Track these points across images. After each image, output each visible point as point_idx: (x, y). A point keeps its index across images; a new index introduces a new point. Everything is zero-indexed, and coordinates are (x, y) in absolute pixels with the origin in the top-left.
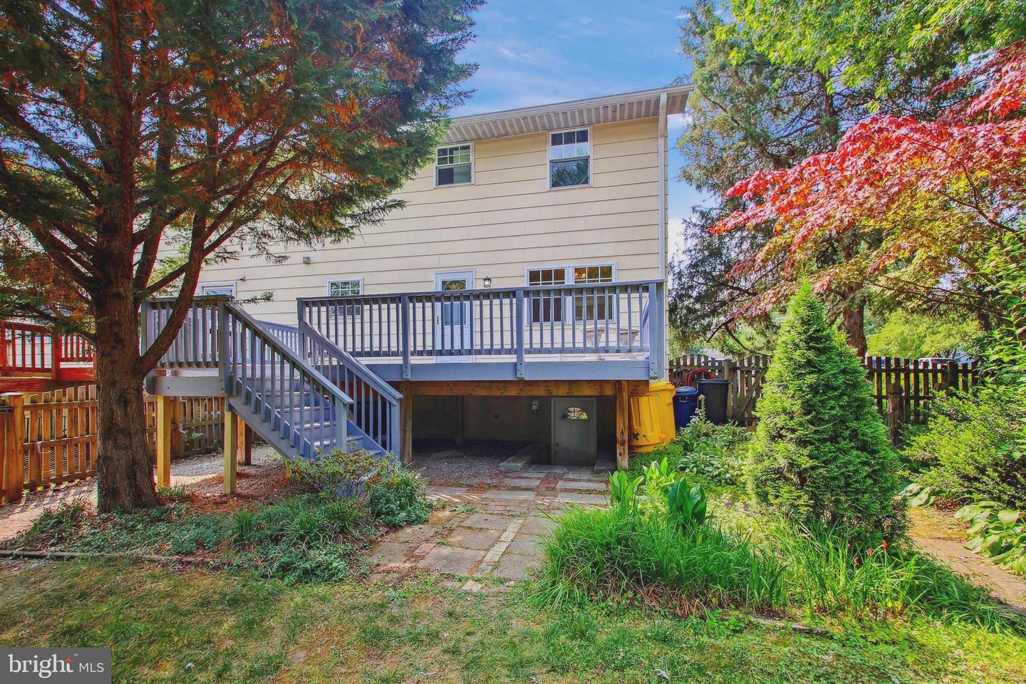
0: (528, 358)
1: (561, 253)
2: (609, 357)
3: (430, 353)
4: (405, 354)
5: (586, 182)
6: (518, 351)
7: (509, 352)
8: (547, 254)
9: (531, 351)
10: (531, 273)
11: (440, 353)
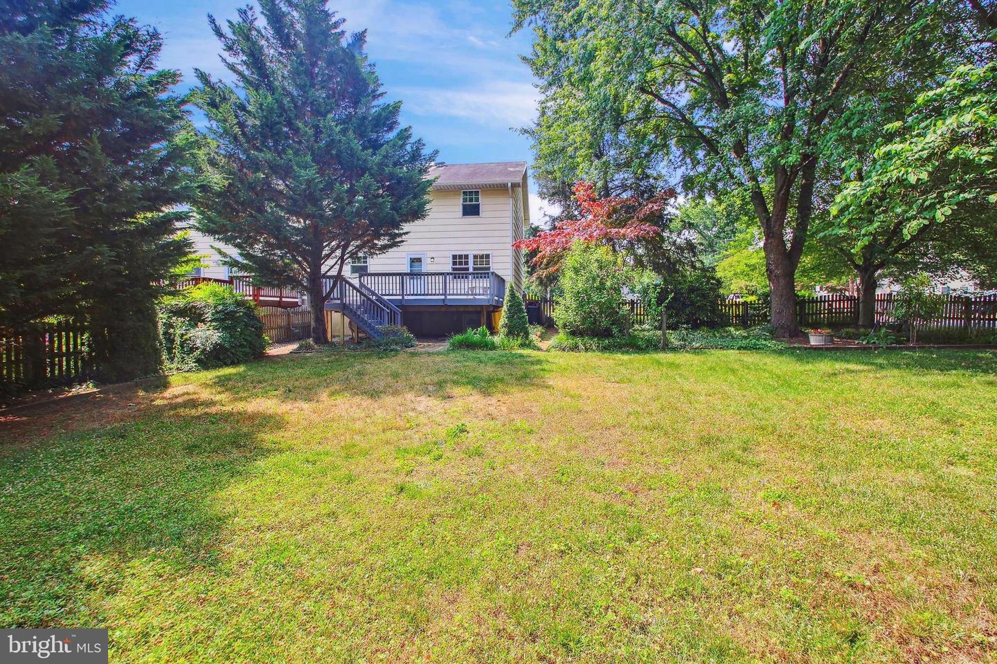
0: (449, 297)
1: (467, 247)
2: (477, 297)
3: (412, 295)
4: (403, 295)
5: (478, 214)
6: (445, 294)
7: (442, 295)
8: (460, 247)
9: (449, 295)
10: (454, 257)
11: (416, 295)
